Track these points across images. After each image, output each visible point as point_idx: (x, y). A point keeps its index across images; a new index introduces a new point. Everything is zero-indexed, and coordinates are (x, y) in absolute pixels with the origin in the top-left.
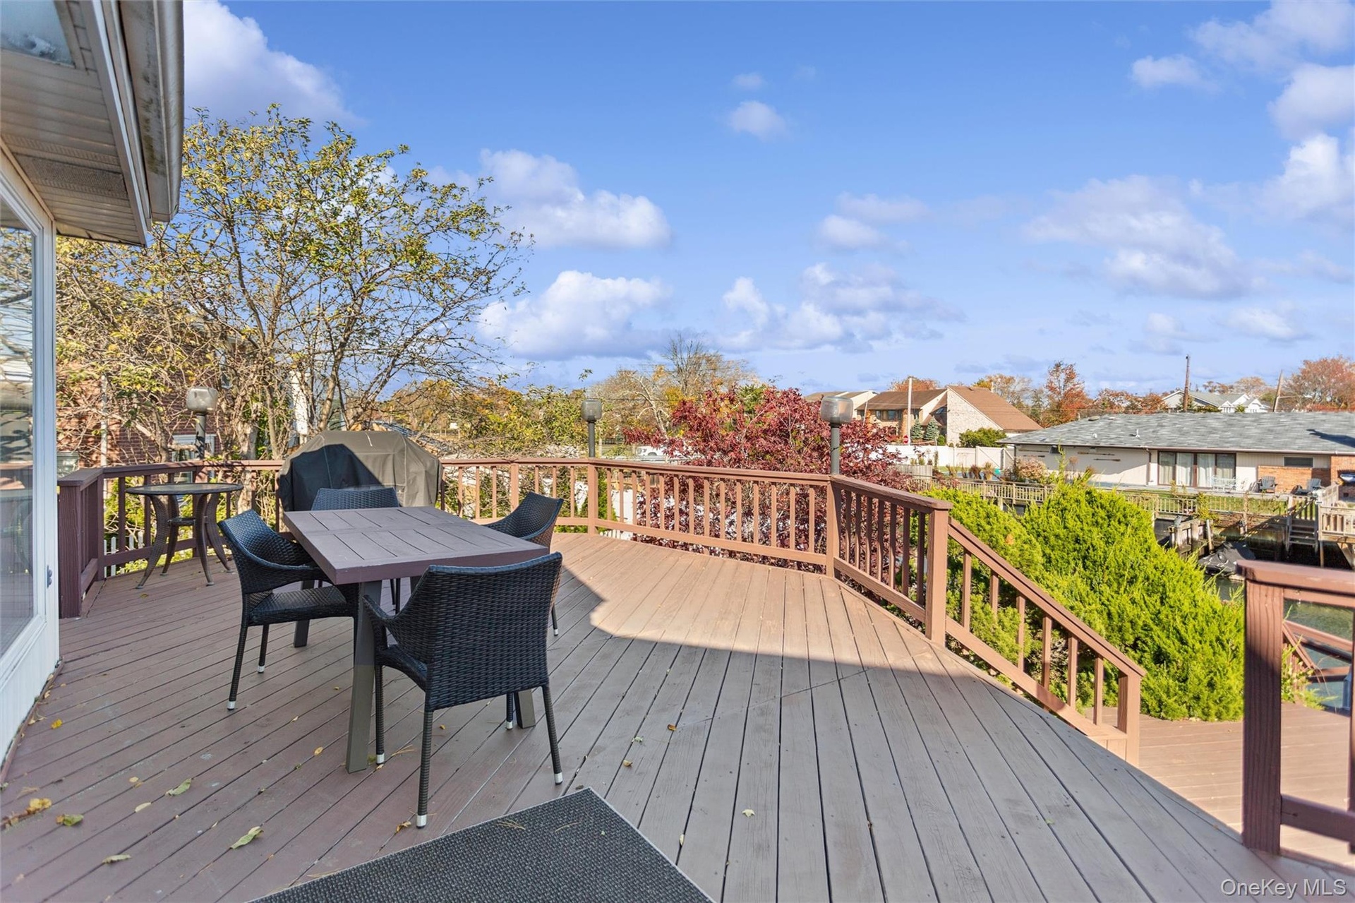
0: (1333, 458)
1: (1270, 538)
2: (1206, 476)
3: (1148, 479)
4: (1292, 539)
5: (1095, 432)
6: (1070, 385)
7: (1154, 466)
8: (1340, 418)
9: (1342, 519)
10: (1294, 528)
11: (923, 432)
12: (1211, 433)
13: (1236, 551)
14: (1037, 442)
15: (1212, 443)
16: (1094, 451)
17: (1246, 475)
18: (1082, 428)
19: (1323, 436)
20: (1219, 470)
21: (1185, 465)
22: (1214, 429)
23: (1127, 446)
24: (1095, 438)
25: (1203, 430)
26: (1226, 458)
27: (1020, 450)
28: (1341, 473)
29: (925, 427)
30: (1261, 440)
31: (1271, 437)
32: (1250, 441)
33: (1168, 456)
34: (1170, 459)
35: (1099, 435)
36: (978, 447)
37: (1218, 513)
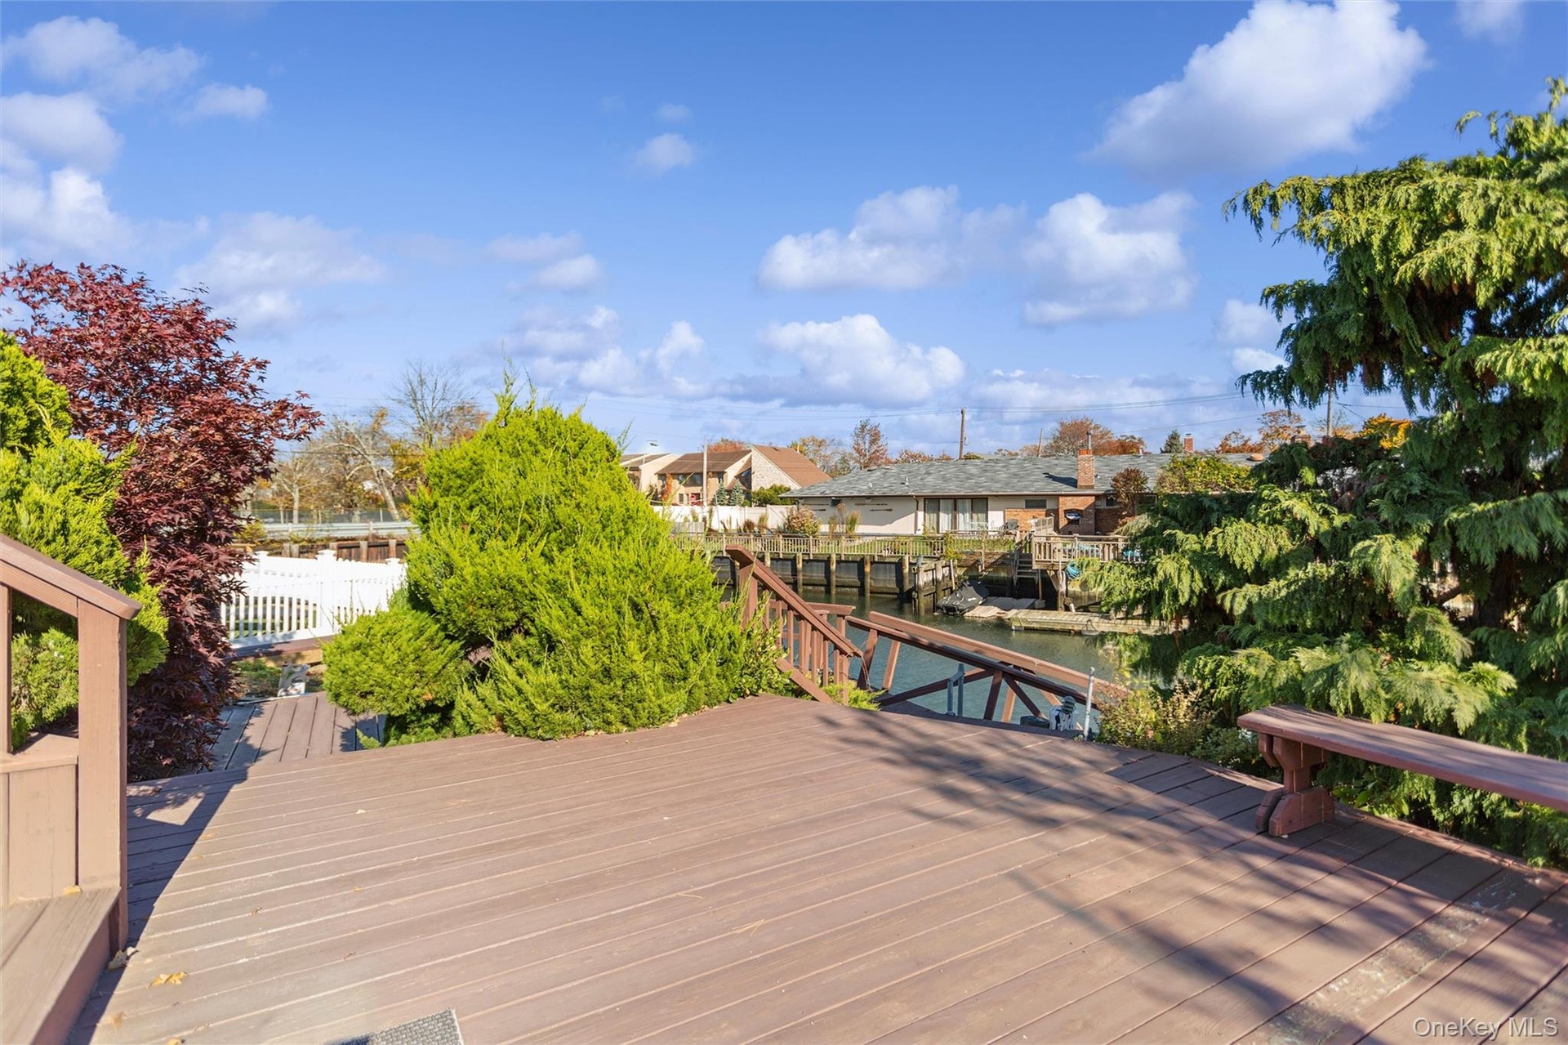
0: (1061, 499)
1: (1003, 574)
2: (965, 522)
3: (916, 529)
4: (1019, 574)
5: (871, 482)
6: (874, 448)
7: (921, 514)
8: (1068, 462)
9: (1050, 547)
10: (1020, 562)
11: (728, 497)
12: (968, 478)
13: (972, 588)
14: (818, 494)
15: (968, 488)
16: (870, 501)
17: (996, 519)
18: (860, 479)
19: (1055, 479)
20: (975, 515)
21: (946, 512)
22: (972, 475)
23: (897, 494)
24: (870, 488)
25: (963, 476)
26: (979, 503)
27: (803, 505)
28: (1068, 512)
29: (729, 492)
30: (1007, 484)
31: (1015, 480)
32: (998, 485)
33: (932, 503)
34: (933, 505)
35: (874, 484)
36: (768, 506)
37: (963, 553)
